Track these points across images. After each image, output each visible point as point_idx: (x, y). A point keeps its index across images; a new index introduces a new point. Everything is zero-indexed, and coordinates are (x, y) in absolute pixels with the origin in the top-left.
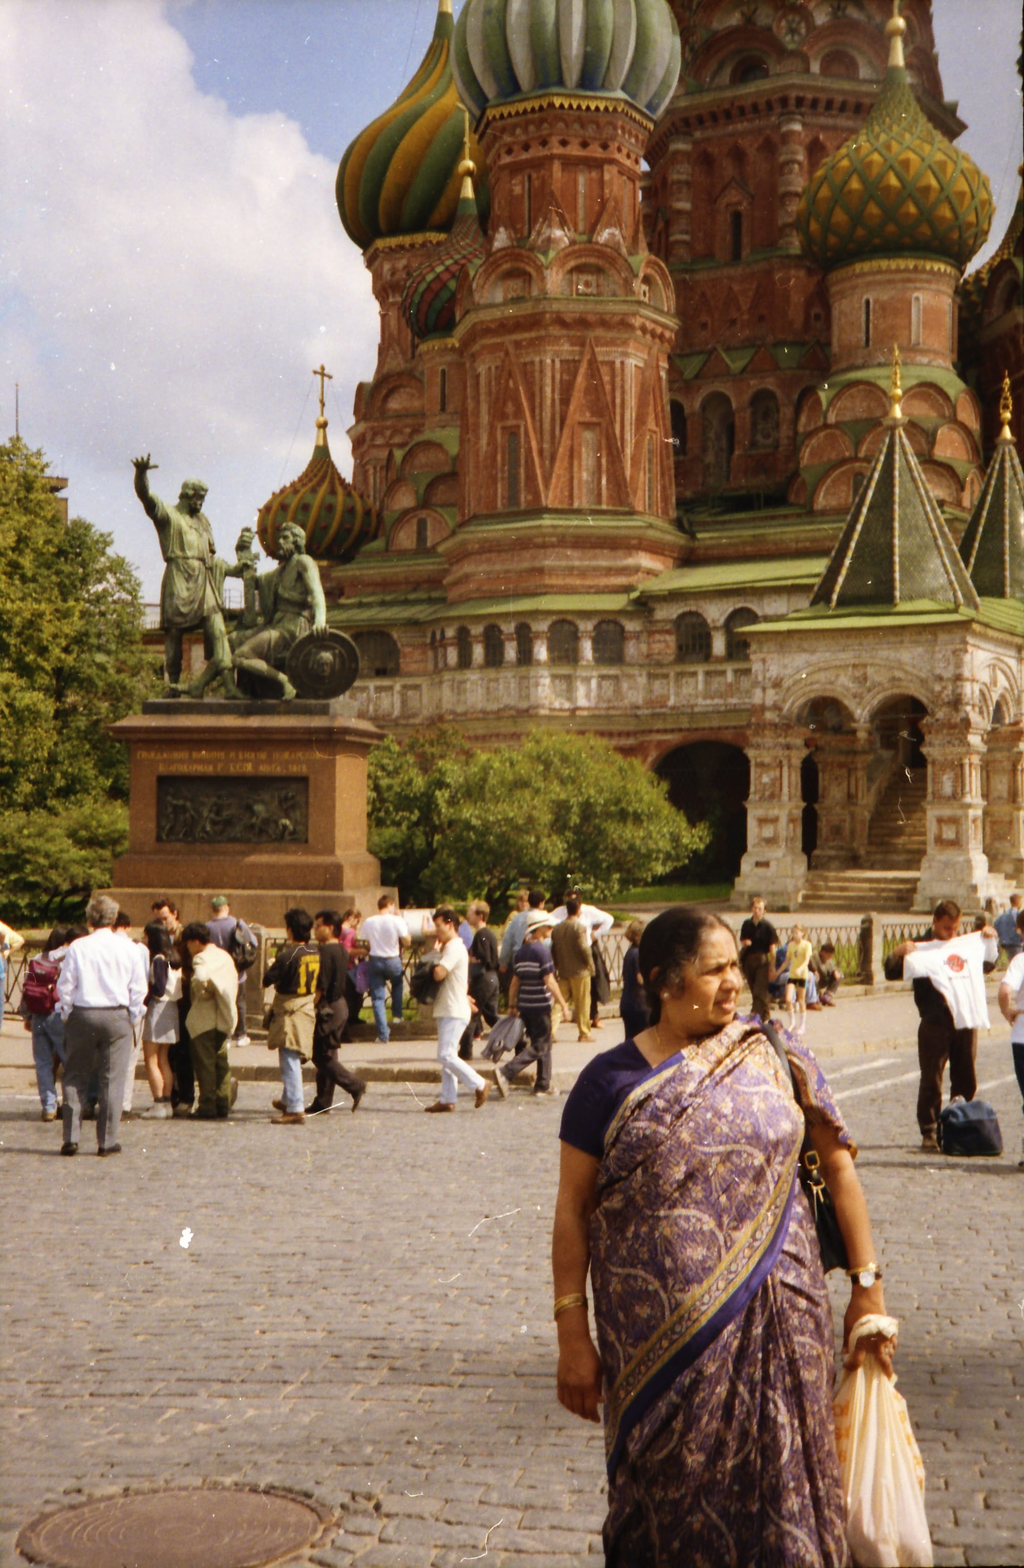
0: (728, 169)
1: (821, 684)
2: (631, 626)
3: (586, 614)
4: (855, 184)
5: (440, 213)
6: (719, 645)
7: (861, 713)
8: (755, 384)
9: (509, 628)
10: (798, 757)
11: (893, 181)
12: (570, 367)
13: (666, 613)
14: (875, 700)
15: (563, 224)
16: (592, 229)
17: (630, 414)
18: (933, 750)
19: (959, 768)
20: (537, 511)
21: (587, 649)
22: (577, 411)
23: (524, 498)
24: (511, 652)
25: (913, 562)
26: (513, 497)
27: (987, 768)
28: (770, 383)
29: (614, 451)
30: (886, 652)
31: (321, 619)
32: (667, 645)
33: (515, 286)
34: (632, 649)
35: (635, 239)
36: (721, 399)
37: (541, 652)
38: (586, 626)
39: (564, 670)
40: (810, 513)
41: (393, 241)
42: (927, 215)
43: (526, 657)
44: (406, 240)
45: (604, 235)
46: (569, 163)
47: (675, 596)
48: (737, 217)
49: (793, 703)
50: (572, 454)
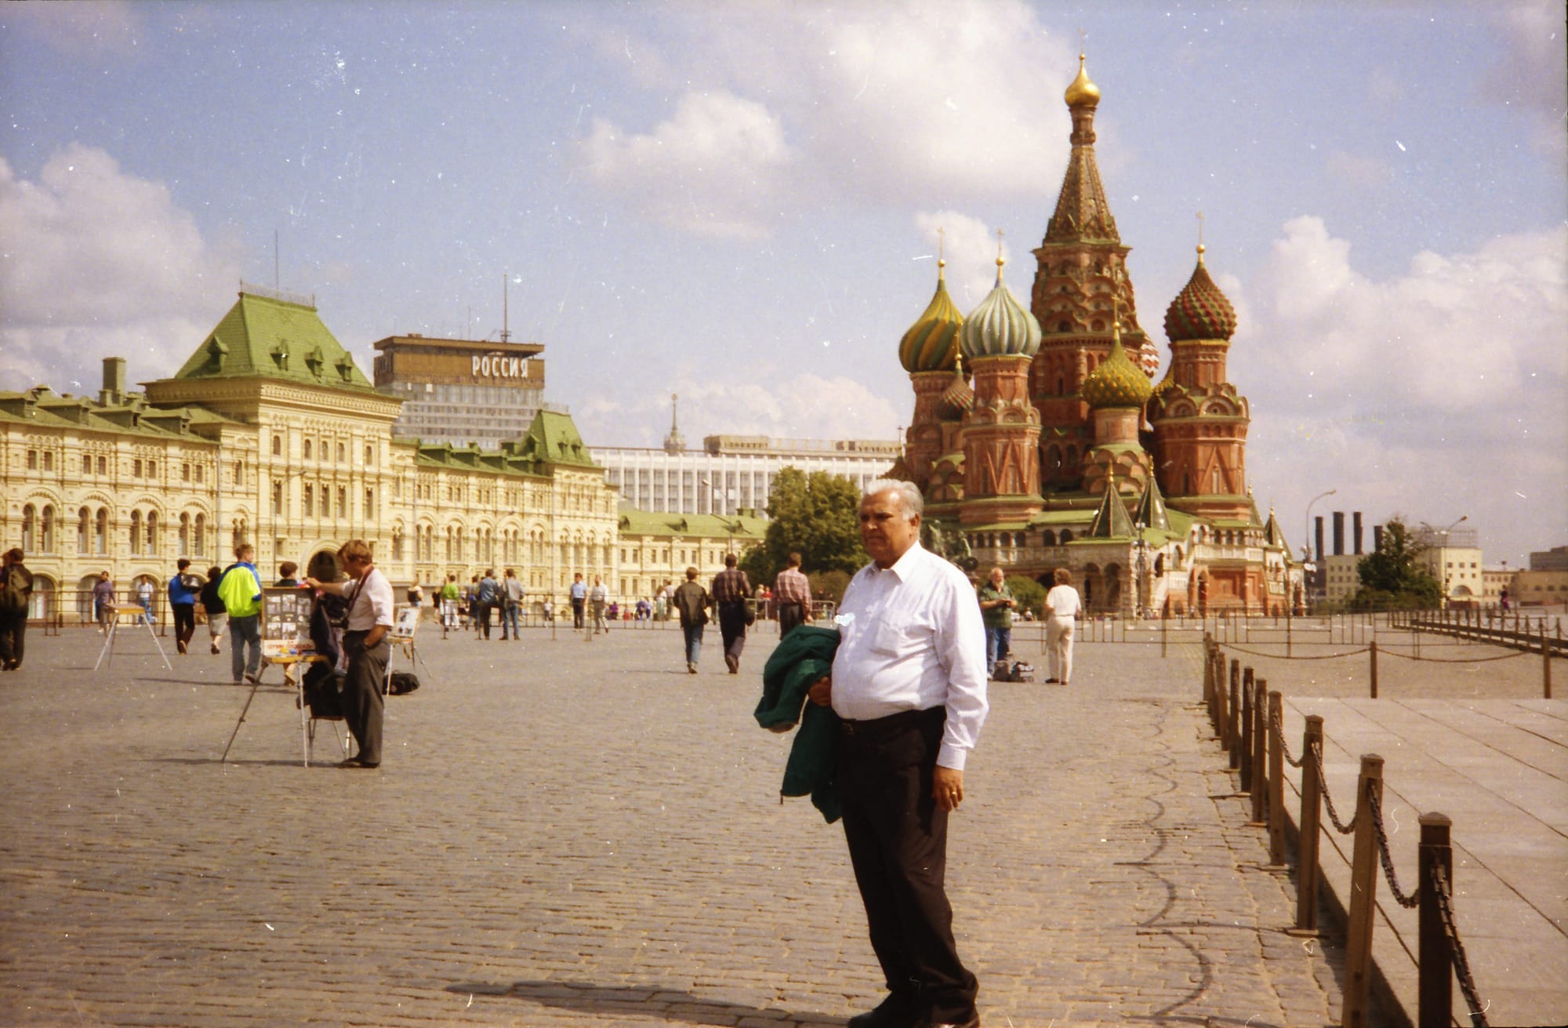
0: (1057, 362)
1: (1089, 559)
2: (1028, 534)
3: (1012, 531)
4: (1102, 385)
5: (944, 363)
6: (1058, 541)
7: (1102, 568)
8: (1069, 442)
9: (986, 535)
10: (1083, 580)
11: (1115, 385)
12: (1006, 447)
13: (1040, 530)
14: (1105, 564)
15: (1002, 398)
16: (1012, 399)
17: (1026, 462)
18: (1122, 578)
19: (1129, 583)
20: (995, 495)
21: (1013, 542)
22: (1008, 461)
23: (990, 490)
24: (987, 543)
25: (1117, 523)
26: (986, 490)
27: (1138, 583)
28: (1074, 443)
29: (1019, 473)
30: (1108, 550)
31: (970, 554)
32: (1040, 540)
33: (985, 419)
34: (1028, 542)
35: (1026, 402)
36: (1056, 447)
37: (998, 543)
38: (1013, 535)
39: (1006, 549)
40: (1089, 494)
41: (924, 374)
42: (1126, 395)
43: (992, 545)
44: (929, 373)
45: (1016, 402)
46: (1004, 378)
47: (1043, 524)
48: (1061, 381)
49: (1082, 564)
50: (1006, 476)
